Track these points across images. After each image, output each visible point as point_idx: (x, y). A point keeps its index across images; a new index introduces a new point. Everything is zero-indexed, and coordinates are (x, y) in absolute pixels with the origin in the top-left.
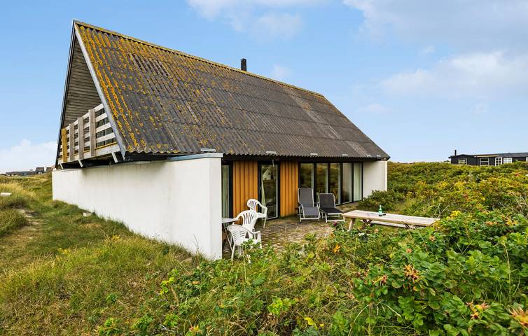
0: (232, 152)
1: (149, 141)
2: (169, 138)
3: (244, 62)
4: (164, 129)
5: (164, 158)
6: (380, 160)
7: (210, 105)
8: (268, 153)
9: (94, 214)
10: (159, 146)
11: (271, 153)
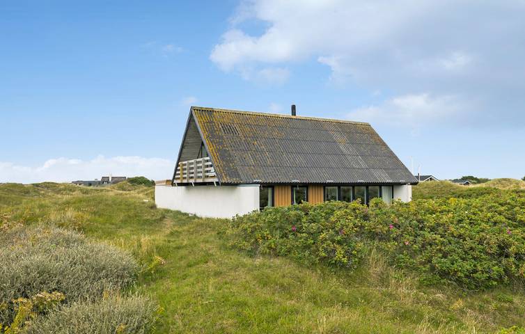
0: (271, 181)
1: (230, 177)
2: (239, 175)
3: (294, 108)
4: (237, 170)
5: (236, 185)
6: (405, 184)
7: (262, 151)
8: (293, 181)
9: (195, 215)
10: (234, 179)
11: (296, 181)
